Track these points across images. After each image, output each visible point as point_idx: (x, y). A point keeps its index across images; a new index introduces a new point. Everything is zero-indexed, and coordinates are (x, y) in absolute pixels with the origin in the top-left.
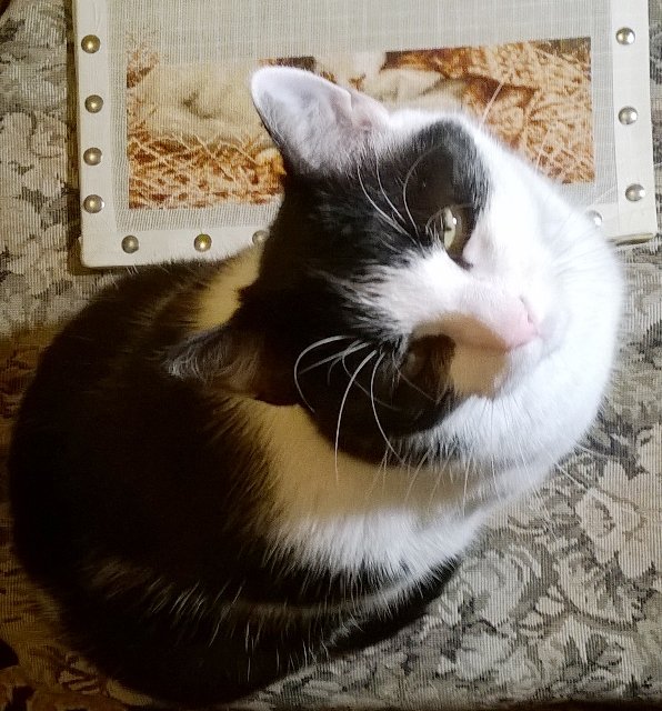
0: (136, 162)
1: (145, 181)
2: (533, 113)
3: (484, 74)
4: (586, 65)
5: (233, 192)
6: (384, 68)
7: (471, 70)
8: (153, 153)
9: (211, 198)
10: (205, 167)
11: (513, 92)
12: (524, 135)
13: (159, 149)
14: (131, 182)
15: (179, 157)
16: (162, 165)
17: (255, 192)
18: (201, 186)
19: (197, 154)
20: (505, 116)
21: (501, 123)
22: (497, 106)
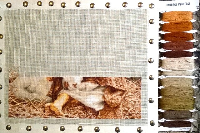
0: (11, 104)
1: (13, 110)
2: (124, 97)
3: (111, 85)
4: (140, 85)
5: (38, 114)
6: (82, 82)
7: (107, 84)
8: (16, 102)
9: (32, 116)
10: (31, 107)
11: (119, 91)
12: (121, 104)
14: (9, 109)
15: (23, 103)
16: (18, 106)
17: (44, 115)
18: (29, 112)
19: (28, 103)
20: (116, 98)
21: (115, 100)
22: (114, 95)
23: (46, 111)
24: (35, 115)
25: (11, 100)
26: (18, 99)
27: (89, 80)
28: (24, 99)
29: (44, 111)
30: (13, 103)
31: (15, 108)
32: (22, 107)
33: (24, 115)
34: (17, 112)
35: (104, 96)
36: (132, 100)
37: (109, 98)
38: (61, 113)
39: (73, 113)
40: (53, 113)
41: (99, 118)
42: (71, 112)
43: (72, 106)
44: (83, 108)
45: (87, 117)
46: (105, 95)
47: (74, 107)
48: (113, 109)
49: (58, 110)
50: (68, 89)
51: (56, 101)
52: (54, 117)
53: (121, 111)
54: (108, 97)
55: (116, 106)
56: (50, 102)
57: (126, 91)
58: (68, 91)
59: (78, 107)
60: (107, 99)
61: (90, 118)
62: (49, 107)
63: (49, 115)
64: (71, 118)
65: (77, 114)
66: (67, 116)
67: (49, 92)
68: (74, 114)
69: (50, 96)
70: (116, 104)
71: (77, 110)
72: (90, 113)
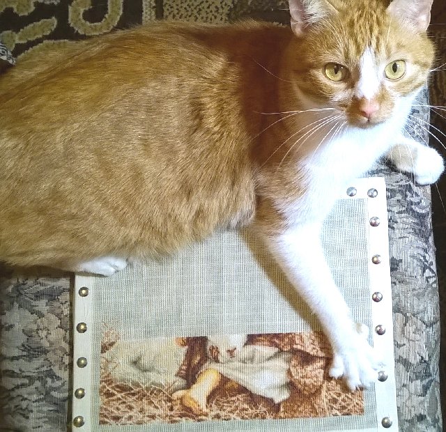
0: (104, 397)
1: (109, 408)
3: (302, 349)
5: (159, 416)
7: (295, 346)
8: (114, 392)
9: (146, 419)
10: (144, 400)
11: (318, 360)
12: (324, 386)
13: (117, 390)
14: (101, 408)
20: (314, 374)
21: (312, 378)
22: (309, 368)
23: (176, 408)
24: (153, 417)
25: (104, 387)
26: (117, 386)
28: (130, 385)
29: (171, 409)
30: (109, 395)
31: (111, 403)
32: (127, 401)
33: (130, 417)
34: (116, 413)
35: (289, 372)
37: (300, 375)
38: (205, 410)
39: (229, 409)
40: (188, 412)
41: (281, 418)
42: (225, 408)
43: (226, 396)
44: (249, 398)
45: (257, 416)
46: (292, 370)
47: (231, 396)
48: (309, 398)
49: (199, 406)
50: (217, 361)
51: (194, 386)
52: (191, 420)
53: (325, 400)
54: (298, 373)
55: (313, 391)
56: (183, 389)
58: (218, 364)
59: (239, 397)
60: (297, 378)
61: (264, 418)
62: (181, 399)
64: (225, 420)
65: (238, 411)
66: (218, 417)
67: (181, 369)
68: (231, 412)
69: (183, 377)
70: (314, 386)
71: (237, 404)
72: (262, 408)
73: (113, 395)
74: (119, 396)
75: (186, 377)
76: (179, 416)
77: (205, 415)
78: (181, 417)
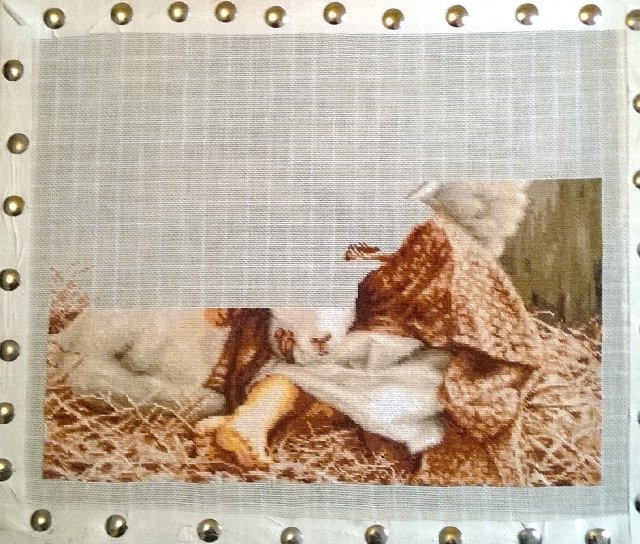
0: (54, 423)
1: (63, 446)
2: (531, 396)
3: (473, 344)
4: (596, 343)
5: (166, 465)
6: (352, 329)
7: (457, 339)
8: (75, 413)
9: (141, 470)
10: (136, 433)
11: (506, 369)
12: (518, 423)
13: (81, 409)
14: (48, 445)
15: (105, 419)
16: (84, 429)
17: (193, 467)
18: (128, 456)
19: (126, 417)
20: (496, 397)
21: (490, 405)
22: (486, 385)
23: (202, 452)
24: (154, 467)
25: (55, 403)
26: (82, 402)
27: (380, 323)
28: (109, 401)
29: (193, 454)
30: (63, 418)
31: (69, 437)
32: (101, 433)
33: (107, 467)
34: (79, 457)
35: (442, 391)
36: (561, 408)
37: (467, 397)
38: (263, 458)
39: (313, 459)
40: (228, 461)
41: (421, 483)
42: (305, 456)
43: (306, 431)
44: (357, 439)
45: (371, 477)
46: (451, 387)
47: (319, 433)
48: (483, 445)
49: (250, 449)
50: (291, 360)
51: (241, 408)
52: (233, 479)
53: (519, 452)
54: (462, 394)
55: (494, 431)
56: (218, 413)
57: (537, 368)
58: (292, 367)
59: (335, 435)
60: (459, 403)
61: (385, 482)
62: (213, 434)
63: (213, 469)
64: (305, 481)
65: (331, 465)
66: (289, 474)
67: (214, 374)
68: (317, 465)
69: (217, 390)
70: (496, 422)
71: (330, 450)
72: (383, 462)
73: (73, 419)
74: (85, 422)
75: (224, 390)
76: (209, 470)
77: (261, 469)
78: (214, 473)
